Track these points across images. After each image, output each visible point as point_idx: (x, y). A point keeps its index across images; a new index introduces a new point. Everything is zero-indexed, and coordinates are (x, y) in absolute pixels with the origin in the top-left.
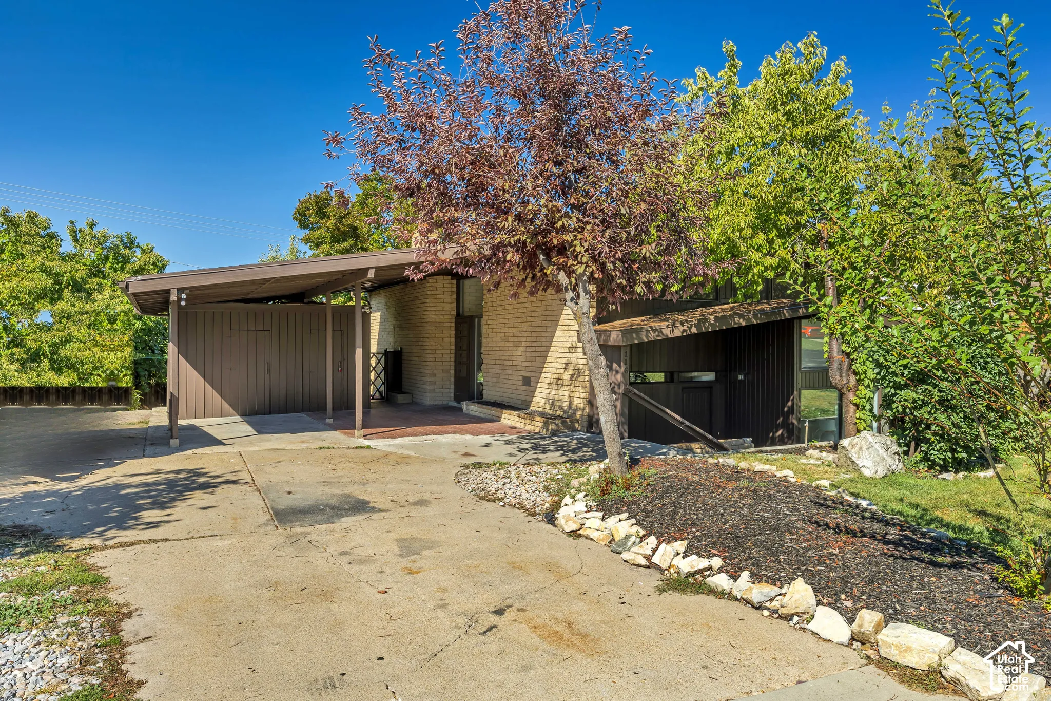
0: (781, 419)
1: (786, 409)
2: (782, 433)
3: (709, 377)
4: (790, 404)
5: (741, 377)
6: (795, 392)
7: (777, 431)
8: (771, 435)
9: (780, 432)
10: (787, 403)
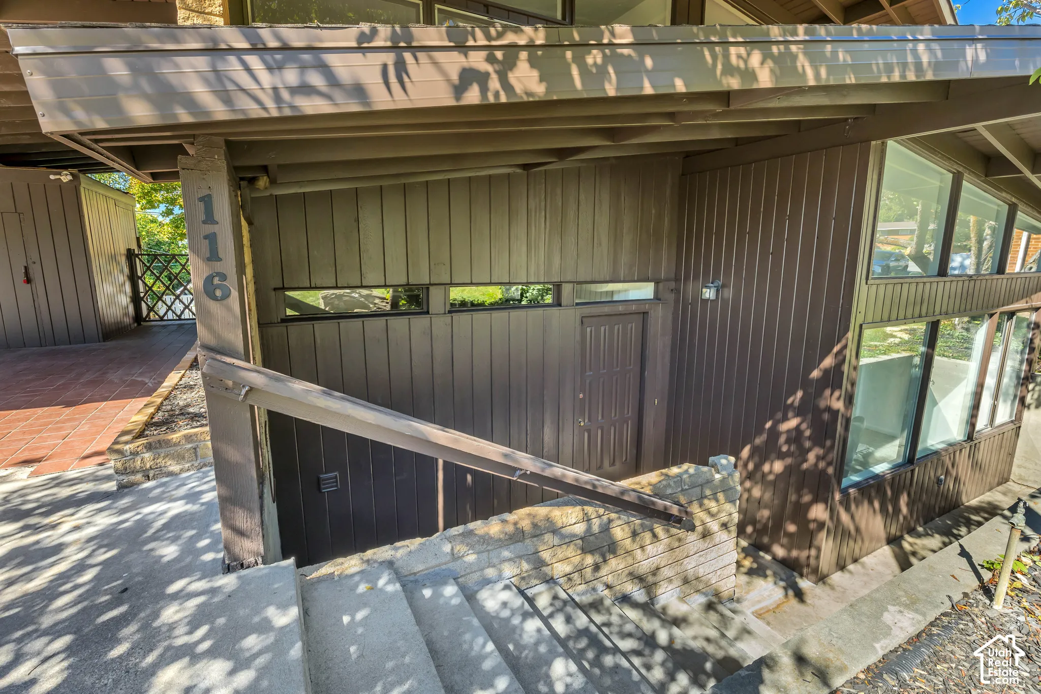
0: (800, 394)
1: (815, 374)
2: (797, 428)
3: (644, 291)
4: (828, 362)
5: (709, 293)
6: (850, 335)
7: (785, 419)
8: (768, 425)
9: (793, 423)
10: (822, 359)
